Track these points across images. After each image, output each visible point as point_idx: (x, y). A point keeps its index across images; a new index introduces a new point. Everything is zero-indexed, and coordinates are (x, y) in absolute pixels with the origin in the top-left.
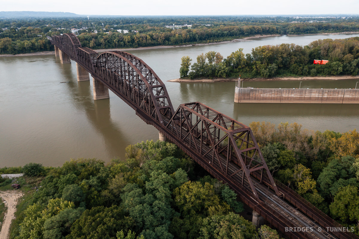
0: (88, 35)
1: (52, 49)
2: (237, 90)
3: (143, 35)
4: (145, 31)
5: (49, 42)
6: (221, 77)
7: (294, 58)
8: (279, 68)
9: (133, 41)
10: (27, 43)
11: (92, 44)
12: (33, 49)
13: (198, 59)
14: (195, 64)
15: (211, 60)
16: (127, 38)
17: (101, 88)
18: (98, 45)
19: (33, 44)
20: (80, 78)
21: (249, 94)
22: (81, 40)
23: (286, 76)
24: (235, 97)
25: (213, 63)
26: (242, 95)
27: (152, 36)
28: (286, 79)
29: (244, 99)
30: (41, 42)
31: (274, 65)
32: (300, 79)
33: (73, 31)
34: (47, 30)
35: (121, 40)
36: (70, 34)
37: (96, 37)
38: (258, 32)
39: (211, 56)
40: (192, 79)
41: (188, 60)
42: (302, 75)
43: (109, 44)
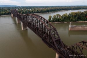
0: (20, 10)
1: (11, 14)
2: (70, 26)
3: (35, 10)
4: (35, 9)
5: (10, 12)
6: (61, 22)
7: (82, 16)
8: (78, 19)
9: (33, 12)
10: (4, 12)
11: (21, 12)
12: (5, 14)
13: (54, 16)
14: (53, 18)
15: (57, 17)
16: (31, 11)
17: (25, 26)
18: (23, 13)
19: (5, 13)
20: (18, 22)
21: (74, 28)
22: (19, 11)
23: (80, 21)
24: (69, 28)
25: (58, 17)
26: (72, 28)
27: (37, 10)
28: (80, 22)
29: (72, 29)
30: (7, 12)
31: (76, 18)
32: (84, 22)
33: (17, 9)
34: (10, 9)
35: (29, 11)
36: (16, 10)
37: (23, 11)
38: (64, 9)
39: (57, 15)
40: (52, 22)
41: (51, 16)
42: (85, 21)
43: (26, 12)
